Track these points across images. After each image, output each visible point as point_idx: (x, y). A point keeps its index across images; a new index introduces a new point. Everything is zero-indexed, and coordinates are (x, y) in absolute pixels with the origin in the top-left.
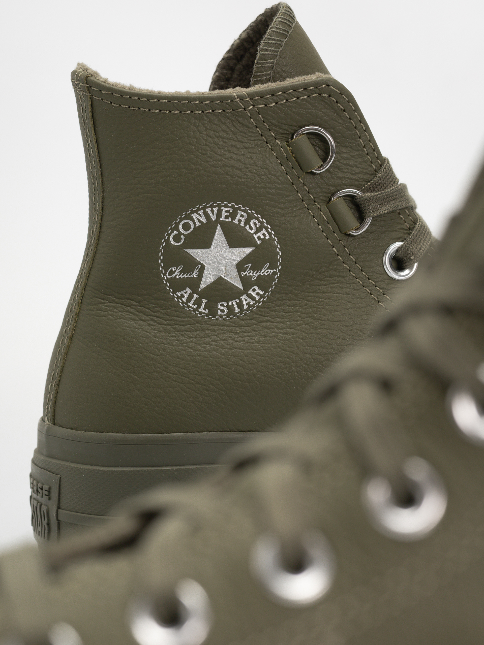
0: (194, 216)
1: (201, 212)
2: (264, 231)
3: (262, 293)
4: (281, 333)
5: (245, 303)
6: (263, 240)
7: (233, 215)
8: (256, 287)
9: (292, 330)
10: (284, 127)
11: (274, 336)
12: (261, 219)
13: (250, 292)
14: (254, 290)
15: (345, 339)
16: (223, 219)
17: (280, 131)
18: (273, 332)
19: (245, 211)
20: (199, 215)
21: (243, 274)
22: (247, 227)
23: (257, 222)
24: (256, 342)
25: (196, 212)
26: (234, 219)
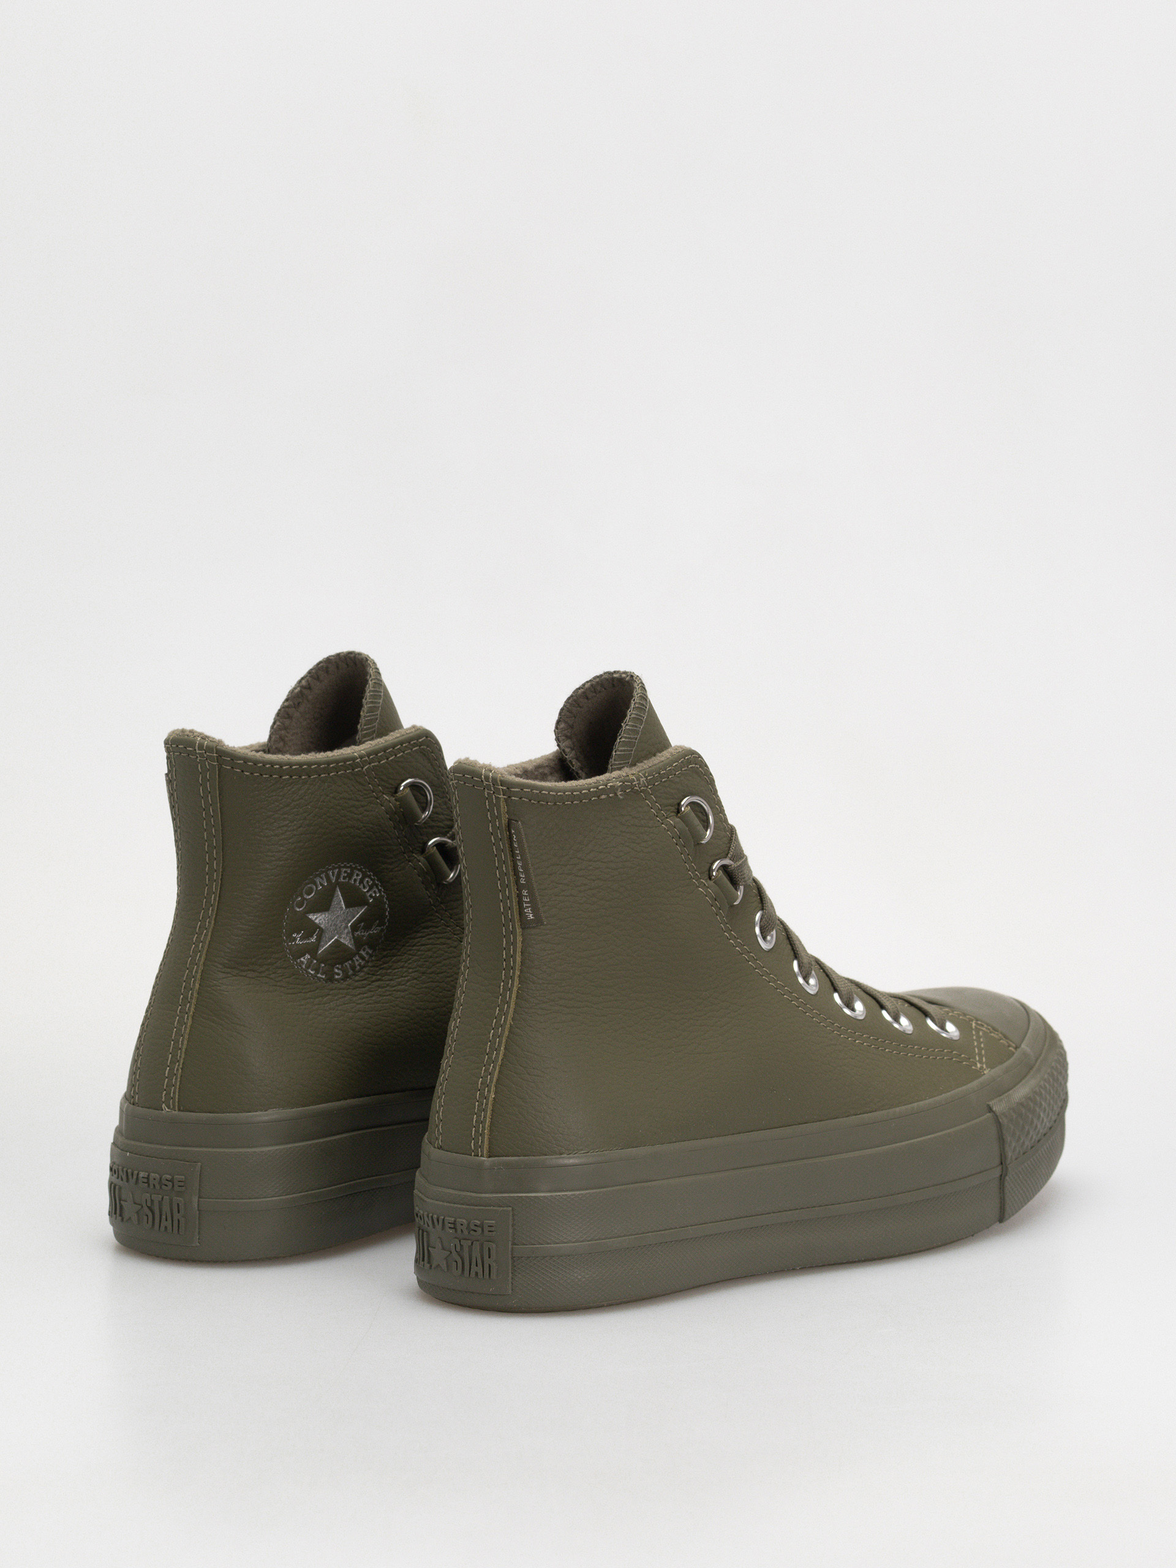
0: (318, 880)
1: (323, 875)
2: (375, 889)
3: (370, 952)
4: (394, 990)
5: (357, 963)
6: (375, 898)
7: (350, 876)
8: (366, 947)
9: (403, 986)
10: (391, 781)
11: (390, 995)
12: (372, 877)
13: (362, 952)
14: (364, 951)
15: (449, 991)
16: (342, 880)
17: (387, 785)
18: (387, 990)
19: (360, 870)
20: (322, 878)
21: (356, 934)
22: (361, 886)
23: (369, 880)
24: (376, 1003)
25: (319, 875)
26: (350, 878)
